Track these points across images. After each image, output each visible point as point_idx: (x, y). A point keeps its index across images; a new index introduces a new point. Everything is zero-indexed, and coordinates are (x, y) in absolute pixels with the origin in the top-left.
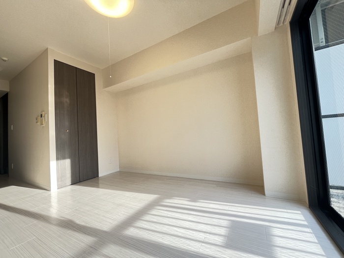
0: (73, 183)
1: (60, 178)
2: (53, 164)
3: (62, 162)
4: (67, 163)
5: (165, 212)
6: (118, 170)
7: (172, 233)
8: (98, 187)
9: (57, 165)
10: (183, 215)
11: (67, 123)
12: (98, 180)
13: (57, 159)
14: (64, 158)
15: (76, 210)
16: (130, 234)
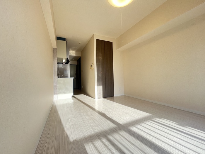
0: (103, 98)
1: (99, 94)
2: (96, 88)
3: (99, 87)
4: (101, 87)
5: (157, 126)
6: (124, 94)
7: (163, 140)
8: (113, 101)
9: (97, 88)
10: (172, 132)
11: (101, 69)
12: (114, 98)
13: (98, 85)
14: (100, 85)
15: (106, 110)
16: (134, 130)
